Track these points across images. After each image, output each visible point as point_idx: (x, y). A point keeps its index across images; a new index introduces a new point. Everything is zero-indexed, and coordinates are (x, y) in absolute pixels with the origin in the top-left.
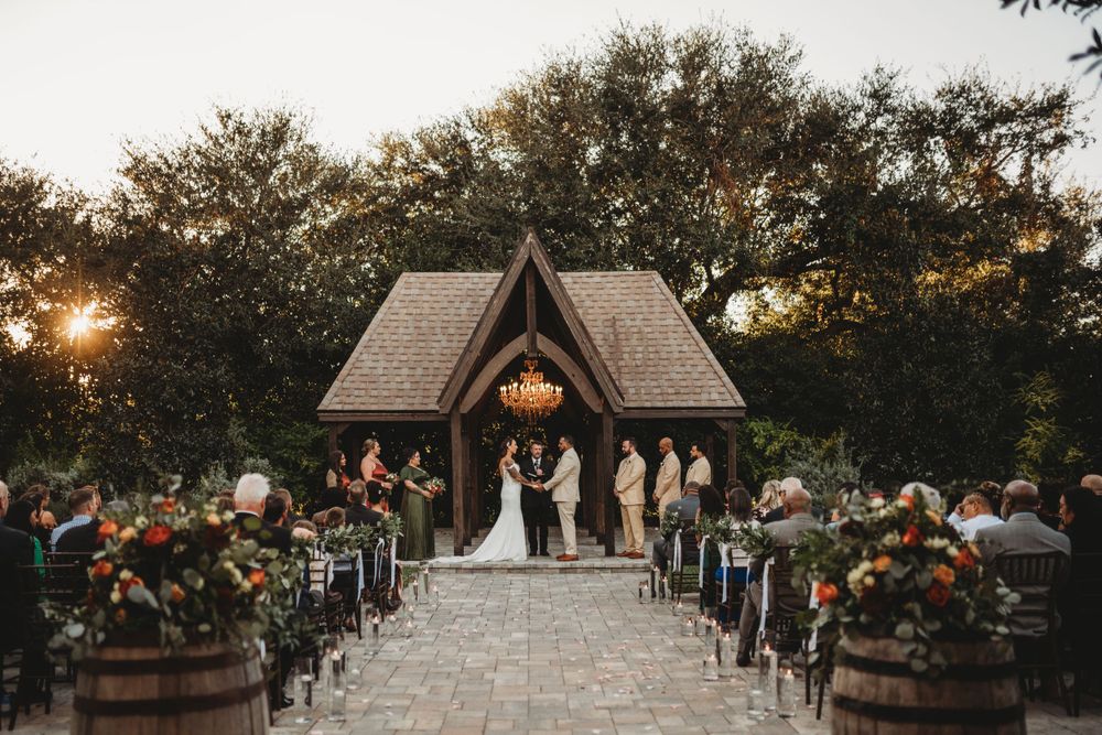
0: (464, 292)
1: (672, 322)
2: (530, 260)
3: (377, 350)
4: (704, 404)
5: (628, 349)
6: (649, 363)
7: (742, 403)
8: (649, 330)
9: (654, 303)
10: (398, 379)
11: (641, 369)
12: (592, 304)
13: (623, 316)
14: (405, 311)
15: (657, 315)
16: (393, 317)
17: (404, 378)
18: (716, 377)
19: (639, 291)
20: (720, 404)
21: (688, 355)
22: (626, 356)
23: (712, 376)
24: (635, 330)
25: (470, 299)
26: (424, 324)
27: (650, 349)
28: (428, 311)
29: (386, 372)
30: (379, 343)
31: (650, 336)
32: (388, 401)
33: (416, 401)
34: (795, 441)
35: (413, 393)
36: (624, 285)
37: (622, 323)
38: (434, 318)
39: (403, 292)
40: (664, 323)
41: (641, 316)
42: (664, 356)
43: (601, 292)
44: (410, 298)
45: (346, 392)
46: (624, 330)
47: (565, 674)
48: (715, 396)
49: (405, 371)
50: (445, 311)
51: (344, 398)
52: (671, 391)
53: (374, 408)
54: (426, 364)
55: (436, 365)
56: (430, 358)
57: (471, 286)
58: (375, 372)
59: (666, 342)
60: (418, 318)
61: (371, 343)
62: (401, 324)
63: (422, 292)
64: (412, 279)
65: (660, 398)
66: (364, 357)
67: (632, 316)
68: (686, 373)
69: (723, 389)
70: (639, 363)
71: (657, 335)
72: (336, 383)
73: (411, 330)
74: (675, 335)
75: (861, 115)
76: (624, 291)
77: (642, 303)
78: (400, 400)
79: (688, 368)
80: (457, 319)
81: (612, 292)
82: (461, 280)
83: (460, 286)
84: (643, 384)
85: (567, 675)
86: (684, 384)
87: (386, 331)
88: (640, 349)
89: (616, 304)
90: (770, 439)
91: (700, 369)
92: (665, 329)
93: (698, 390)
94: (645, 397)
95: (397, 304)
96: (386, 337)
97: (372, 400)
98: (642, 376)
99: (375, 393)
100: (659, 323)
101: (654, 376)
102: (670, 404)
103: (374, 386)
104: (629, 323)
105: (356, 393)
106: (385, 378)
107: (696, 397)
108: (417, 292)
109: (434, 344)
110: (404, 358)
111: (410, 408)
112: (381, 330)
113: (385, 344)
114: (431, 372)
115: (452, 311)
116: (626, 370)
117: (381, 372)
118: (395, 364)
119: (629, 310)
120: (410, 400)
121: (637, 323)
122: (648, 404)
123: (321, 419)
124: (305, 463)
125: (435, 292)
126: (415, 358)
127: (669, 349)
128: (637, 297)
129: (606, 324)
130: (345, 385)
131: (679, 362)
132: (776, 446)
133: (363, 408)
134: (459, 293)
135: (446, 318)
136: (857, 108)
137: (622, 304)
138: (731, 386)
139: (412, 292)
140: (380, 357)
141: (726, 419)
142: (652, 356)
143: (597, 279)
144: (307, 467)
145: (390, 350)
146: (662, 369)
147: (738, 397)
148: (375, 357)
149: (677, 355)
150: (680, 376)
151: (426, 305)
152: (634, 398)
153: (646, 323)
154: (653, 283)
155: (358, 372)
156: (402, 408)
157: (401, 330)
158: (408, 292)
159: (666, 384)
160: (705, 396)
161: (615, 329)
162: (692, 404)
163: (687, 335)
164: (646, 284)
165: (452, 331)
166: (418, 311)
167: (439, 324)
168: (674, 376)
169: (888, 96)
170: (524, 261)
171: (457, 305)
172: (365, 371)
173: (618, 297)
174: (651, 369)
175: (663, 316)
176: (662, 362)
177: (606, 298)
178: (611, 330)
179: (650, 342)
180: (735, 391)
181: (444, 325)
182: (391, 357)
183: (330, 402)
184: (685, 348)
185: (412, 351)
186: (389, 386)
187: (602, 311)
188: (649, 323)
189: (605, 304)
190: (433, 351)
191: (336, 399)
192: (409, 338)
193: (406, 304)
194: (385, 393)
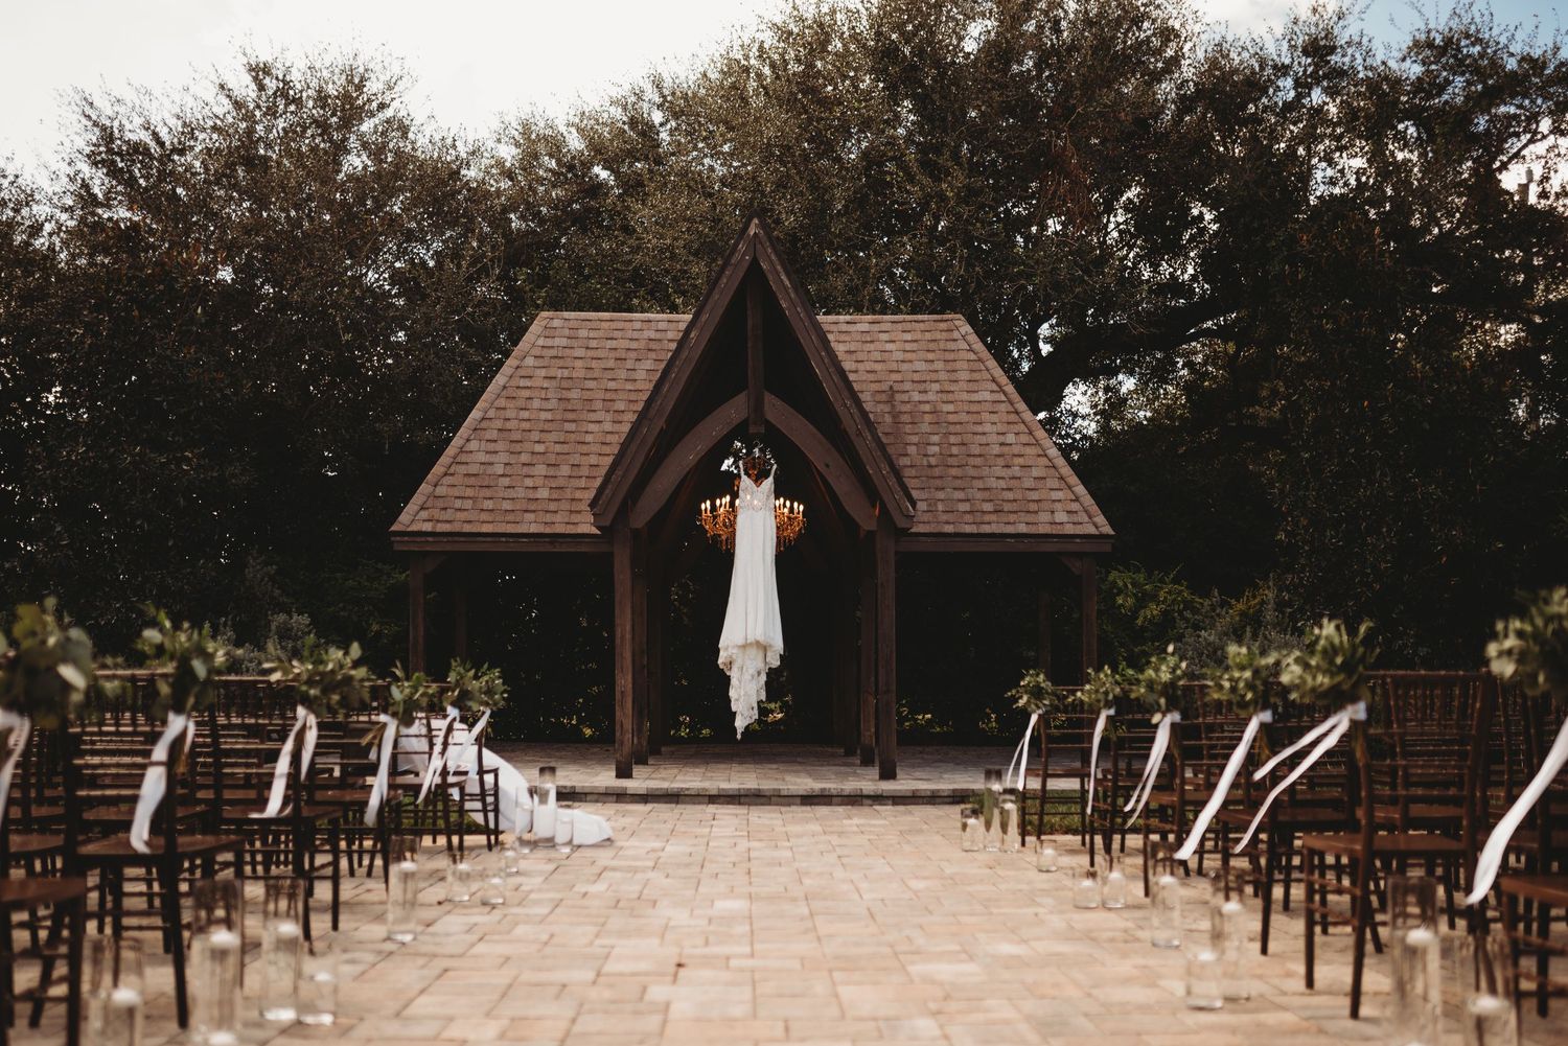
0: (642, 345)
1: (987, 396)
2: (755, 262)
3: (494, 435)
4: (1043, 529)
5: (915, 439)
6: (951, 461)
7: (1108, 530)
8: (950, 408)
9: (958, 365)
10: (529, 482)
11: (937, 472)
12: (853, 366)
13: (907, 386)
14: (543, 373)
15: (963, 385)
16: (523, 383)
17: (539, 482)
18: (1063, 485)
19: (932, 346)
20: (1069, 529)
21: (1016, 450)
22: (912, 450)
23: (1055, 484)
24: (927, 408)
25: (653, 355)
26: (574, 394)
27: (953, 439)
28: (581, 374)
29: (509, 470)
30: (499, 424)
31: (951, 418)
32: (510, 517)
33: (558, 518)
34: (1184, 601)
35: (553, 506)
36: (908, 337)
37: (905, 397)
38: (591, 384)
39: (541, 342)
40: (975, 397)
41: (936, 387)
42: (976, 450)
43: (871, 347)
44: (553, 352)
45: (440, 503)
46: (907, 408)
47: (843, 990)
48: (1061, 517)
49: (541, 470)
50: (610, 375)
51: (437, 514)
52: (988, 507)
53: (486, 529)
54: (576, 459)
55: (593, 460)
56: (585, 449)
57: (653, 335)
58: (490, 470)
59: (979, 429)
60: (565, 384)
61: (484, 424)
62: (536, 393)
63: (574, 343)
64: (556, 323)
65: (968, 518)
66: (474, 445)
67: (922, 387)
68: (1014, 478)
69: (1075, 506)
70: (933, 461)
71: (964, 417)
72: (424, 488)
73: (553, 404)
74: (994, 418)
75: (1288, 83)
76: (908, 347)
77: (939, 365)
78: (530, 517)
79: (1016, 471)
80: (629, 386)
81: (889, 347)
82: (638, 325)
83: (636, 335)
84: (941, 495)
85: (846, 992)
86: (1010, 495)
87: (511, 404)
88: (935, 439)
89: (894, 366)
90: (1143, 600)
91: (1035, 472)
92: (974, 408)
93: (1033, 507)
94: (944, 517)
95: (530, 361)
96: (510, 414)
97: (484, 516)
98: (938, 483)
99: (489, 504)
100: (965, 396)
101: (958, 483)
102: (986, 529)
103: (487, 493)
104: (916, 397)
105: (458, 504)
106: (506, 481)
107: (1031, 518)
108: (564, 342)
109: (592, 427)
110: (540, 448)
111: (548, 530)
112: (502, 402)
113: (509, 425)
114: (585, 471)
115: (623, 374)
116: (913, 472)
117: (500, 470)
118: (524, 458)
119: (916, 377)
120: (549, 518)
121: (931, 397)
122: (949, 529)
123: (397, 547)
124: (375, 627)
125: (593, 344)
126: (558, 448)
127: (983, 440)
128: (930, 356)
129: (879, 397)
130: (440, 491)
131: (1000, 461)
132: (1153, 610)
133: (467, 528)
134: (634, 345)
135: (612, 385)
136: (1282, 70)
137: (904, 367)
138: (1088, 500)
139: (557, 342)
140: (500, 446)
141: (1080, 555)
142: (955, 450)
143: (865, 327)
144: (379, 634)
145: (516, 436)
146: (972, 472)
147: (1101, 519)
148: (491, 446)
149: (996, 450)
150: (1002, 484)
151: (579, 364)
152: (926, 517)
153: (944, 397)
154: (956, 335)
155: (462, 469)
156: (534, 529)
157: (536, 404)
158: (549, 342)
159: (979, 495)
160: (1044, 517)
161: (893, 406)
162: (1022, 529)
163: (1013, 417)
164: (945, 335)
165: (621, 406)
166: (566, 373)
167: (601, 395)
168: (992, 482)
169: (1332, 50)
170: (746, 265)
171: (629, 364)
172: (473, 469)
173: (900, 356)
174: (954, 472)
175: (973, 386)
176: (972, 461)
177: (877, 356)
178: (887, 408)
179: (952, 429)
180: (1095, 509)
181: (608, 396)
182: (518, 447)
183: (413, 517)
184: (1011, 438)
185: (553, 437)
186: (511, 493)
187: (871, 377)
188: (950, 397)
189: (878, 367)
190: (589, 438)
191: (424, 514)
192: (549, 416)
193: (545, 362)
194: (507, 505)
